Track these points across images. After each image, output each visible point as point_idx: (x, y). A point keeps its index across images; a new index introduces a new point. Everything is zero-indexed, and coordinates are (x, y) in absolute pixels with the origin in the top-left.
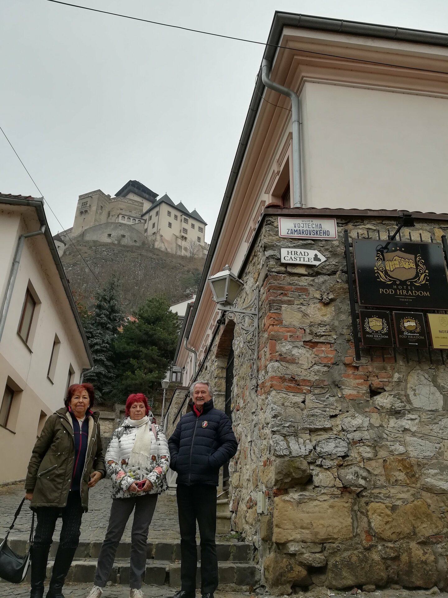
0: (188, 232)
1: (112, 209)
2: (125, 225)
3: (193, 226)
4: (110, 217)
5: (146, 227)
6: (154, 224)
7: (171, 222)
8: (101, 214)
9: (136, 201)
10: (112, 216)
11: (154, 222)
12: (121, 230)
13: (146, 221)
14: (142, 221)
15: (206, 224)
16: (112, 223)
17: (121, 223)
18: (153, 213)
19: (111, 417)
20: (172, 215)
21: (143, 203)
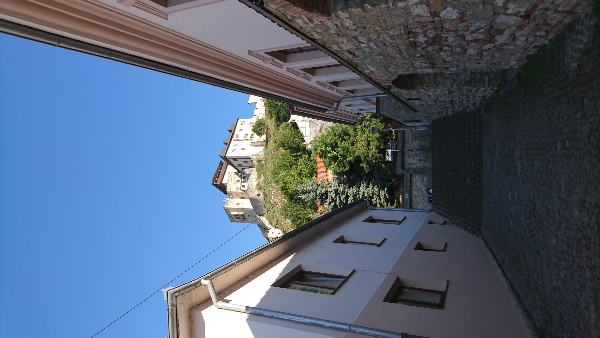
0: (246, 133)
1: (237, 195)
2: (248, 184)
3: (241, 130)
4: (244, 196)
5: (248, 168)
6: (245, 162)
7: (241, 149)
8: (242, 204)
9: (229, 178)
11: (243, 162)
12: (253, 187)
13: (243, 169)
14: (244, 171)
17: (248, 188)
18: (235, 163)
19: (409, 177)
20: (235, 148)
21: (230, 173)
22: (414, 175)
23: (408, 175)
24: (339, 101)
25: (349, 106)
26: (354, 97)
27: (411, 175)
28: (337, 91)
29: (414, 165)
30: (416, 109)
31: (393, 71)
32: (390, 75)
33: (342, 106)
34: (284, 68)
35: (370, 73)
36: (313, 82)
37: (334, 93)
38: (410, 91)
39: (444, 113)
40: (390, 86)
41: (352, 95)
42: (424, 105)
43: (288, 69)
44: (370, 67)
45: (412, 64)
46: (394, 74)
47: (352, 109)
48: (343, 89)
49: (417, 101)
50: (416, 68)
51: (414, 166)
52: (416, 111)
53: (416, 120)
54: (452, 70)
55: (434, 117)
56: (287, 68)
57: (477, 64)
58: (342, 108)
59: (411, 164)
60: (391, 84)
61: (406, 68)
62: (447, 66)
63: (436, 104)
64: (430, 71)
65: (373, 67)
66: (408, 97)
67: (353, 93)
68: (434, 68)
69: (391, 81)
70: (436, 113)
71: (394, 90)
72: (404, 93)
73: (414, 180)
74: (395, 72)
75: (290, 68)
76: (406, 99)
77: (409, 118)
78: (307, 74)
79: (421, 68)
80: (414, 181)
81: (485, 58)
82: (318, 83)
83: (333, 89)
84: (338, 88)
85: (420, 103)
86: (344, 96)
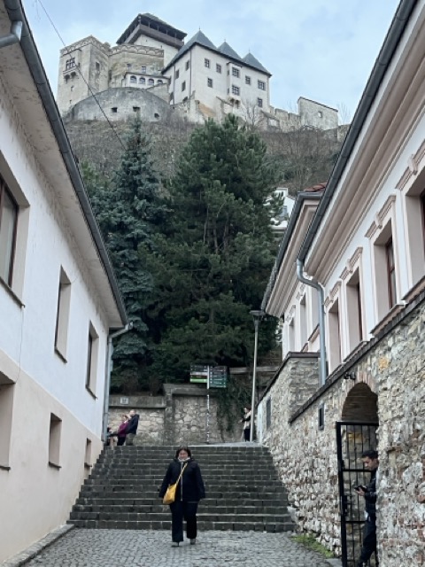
0: (241, 90)
1: (115, 65)
2: (138, 89)
3: (248, 80)
4: (113, 80)
5: (170, 92)
6: (184, 84)
7: (210, 77)
8: (98, 75)
9: (151, 49)
10: (116, 77)
11: (183, 81)
12: (132, 98)
13: (169, 80)
14: (164, 81)
15: (269, 75)
16: (116, 89)
17: (130, 88)
18: (181, 65)
19: (158, 405)
20: (213, 66)
21: (162, 51)
22: (161, 416)
23: (163, 405)
24: (315, 284)
25: (303, 303)
26: (323, 313)
27: (163, 409)
28: (339, 284)
29: (181, 415)
30: (298, 421)
31: (388, 385)
32: (379, 379)
33: (303, 290)
34: (396, 192)
35: (386, 347)
36: (363, 242)
37: (335, 277)
38: (341, 412)
39: (285, 469)
40: (354, 379)
41: (327, 310)
42: (307, 434)
43: (392, 199)
44: (399, 347)
45: (400, 418)
46: (380, 388)
47: (295, 307)
48: (343, 295)
49: (317, 423)
50: (390, 423)
51: (177, 416)
52: (292, 421)
53: (272, 421)
54: (382, 481)
55: (277, 451)
56: (395, 197)
57: (391, 520)
58: (298, 290)
59: (182, 410)
60: (359, 380)
61: (391, 407)
62: (392, 472)
63: (306, 455)
64: (383, 445)
65: (399, 353)
66: (325, 408)
67: (331, 312)
68: (389, 452)
69: (365, 380)
70: (286, 455)
71: (345, 386)
72: (336, 403)
73: (153, 414)
74: (385, 389)
75: (394, 201)
76: (323, 405)
77: (278, 408)
78: (379, 232)
79: (389, 431)
80: (151, 415)
81: (405, 532)
82: (360, 250)
83: (343, 276)
84: (345, 287)
85: (312, 428)
86: (327, 294)
